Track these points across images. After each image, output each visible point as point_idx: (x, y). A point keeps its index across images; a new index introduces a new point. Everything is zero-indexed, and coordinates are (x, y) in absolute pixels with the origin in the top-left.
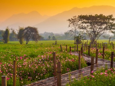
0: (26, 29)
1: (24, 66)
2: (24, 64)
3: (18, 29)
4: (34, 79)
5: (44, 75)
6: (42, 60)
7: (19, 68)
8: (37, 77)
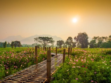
0: (15, 42)
1: (12, 57)
2: (12, 56)
3: (11, 42)
4: (19, 68)
5: (27, 63)
6: (24, 54)
7: (8, 59)
8: (22, 66)
